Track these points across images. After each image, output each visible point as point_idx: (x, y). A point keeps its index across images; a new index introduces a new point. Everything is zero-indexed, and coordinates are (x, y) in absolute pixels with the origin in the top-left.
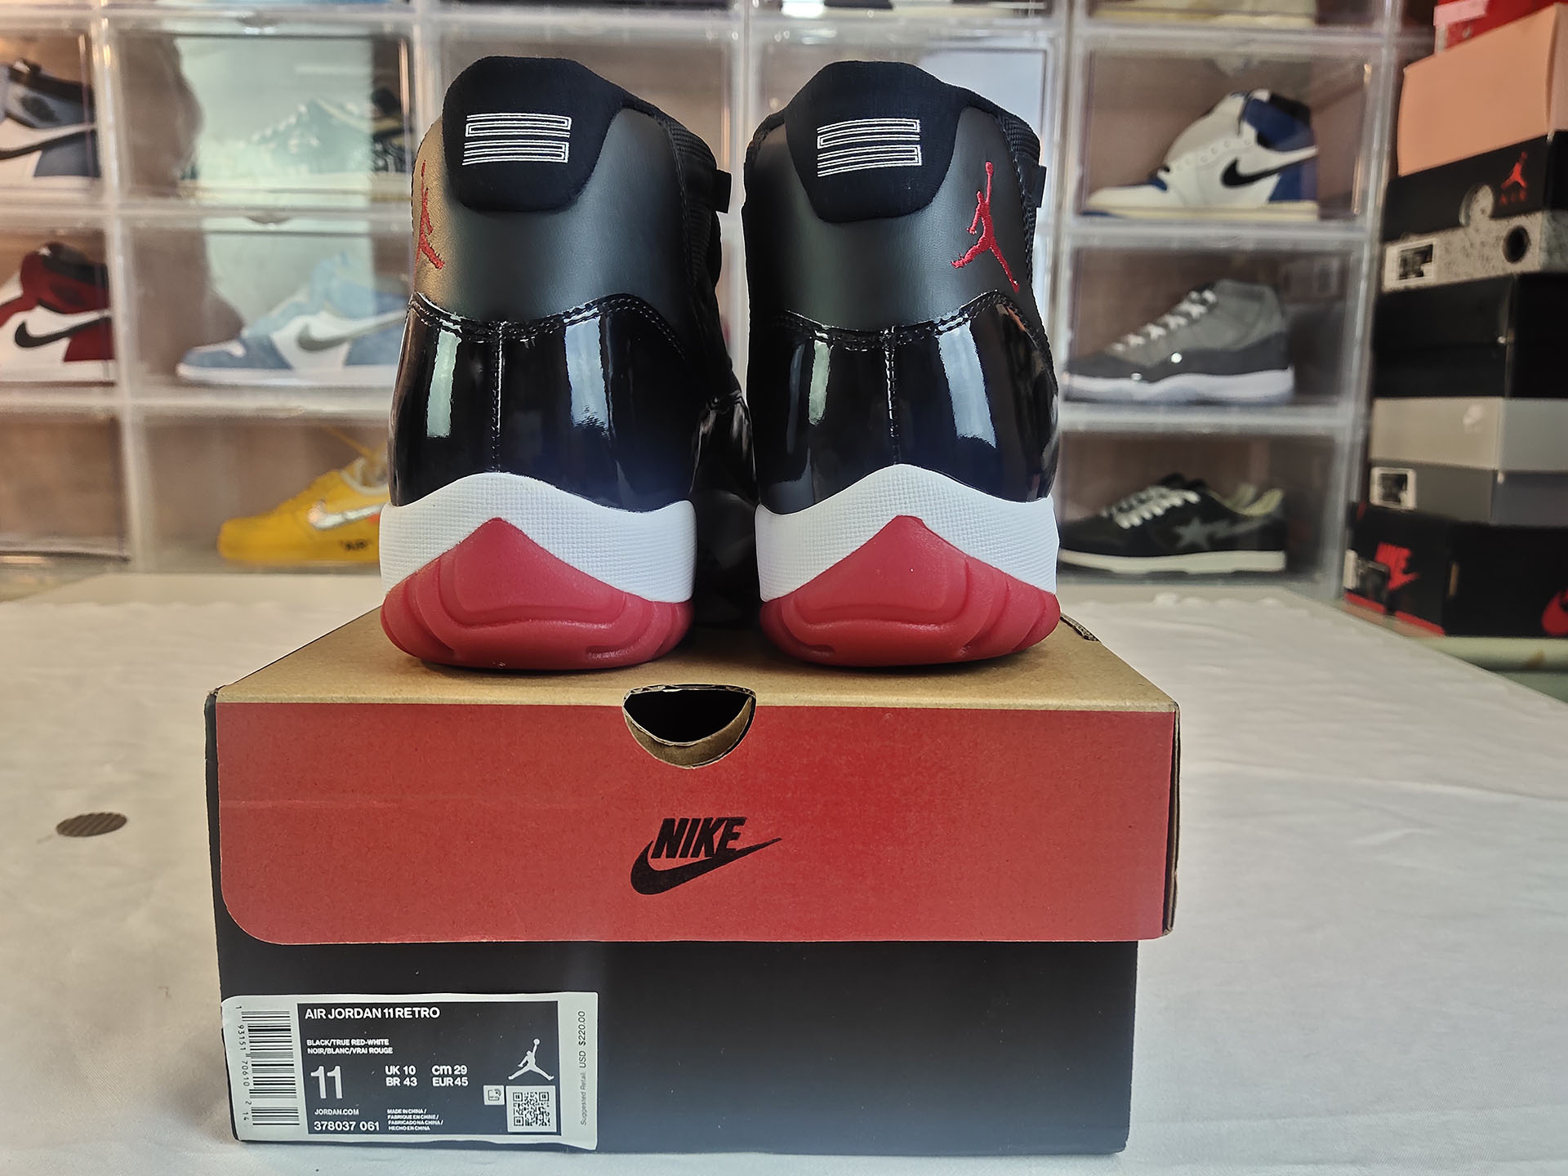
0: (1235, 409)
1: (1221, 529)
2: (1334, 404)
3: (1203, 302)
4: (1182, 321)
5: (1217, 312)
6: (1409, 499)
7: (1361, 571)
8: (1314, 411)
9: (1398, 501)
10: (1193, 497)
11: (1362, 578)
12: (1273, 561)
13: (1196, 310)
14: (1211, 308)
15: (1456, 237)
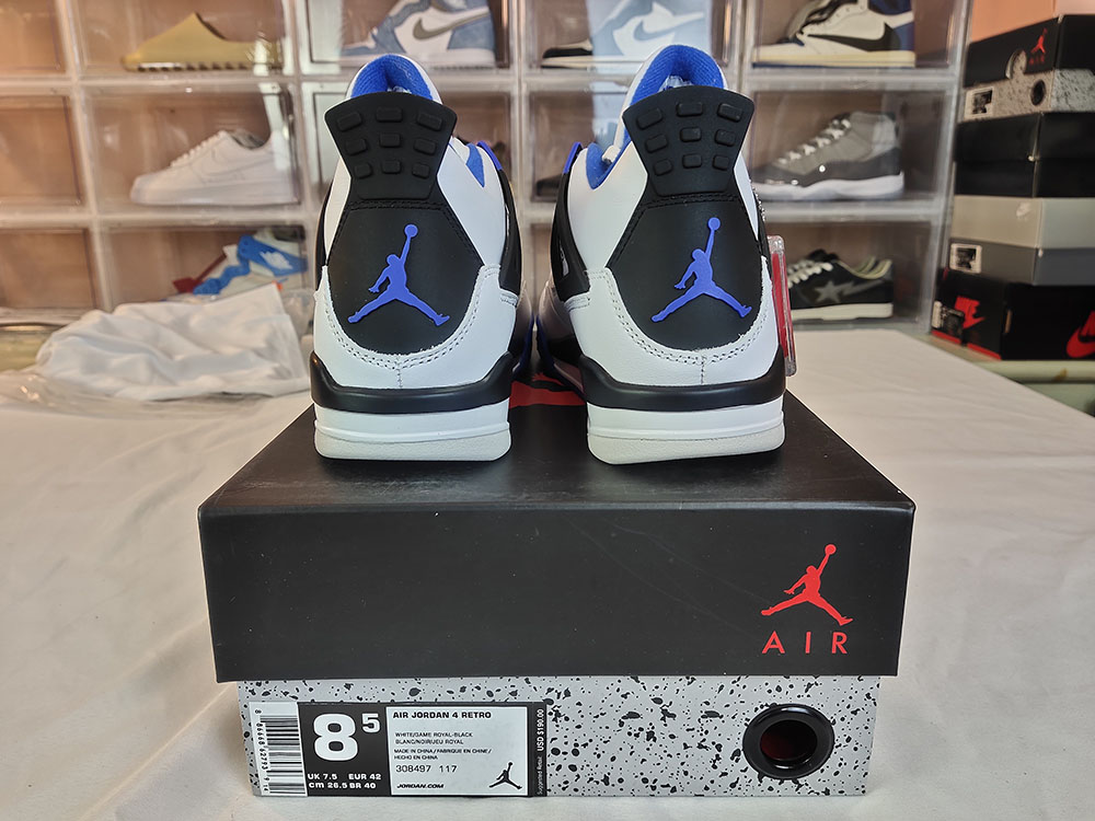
0: (863, 204)
1: (848, 288)
2: (931, 199)
3: (842, 127)
4: (827, 141)
5: (852, 134)
6: (976, 266)
7: (944, 315)
8: (917, 203)
9: (970, 267)
10: (828, 267)
11: (945, 320)
12: (883, 310)
13: (837, 133)
14: (847, 131)
15: (1005, 86)
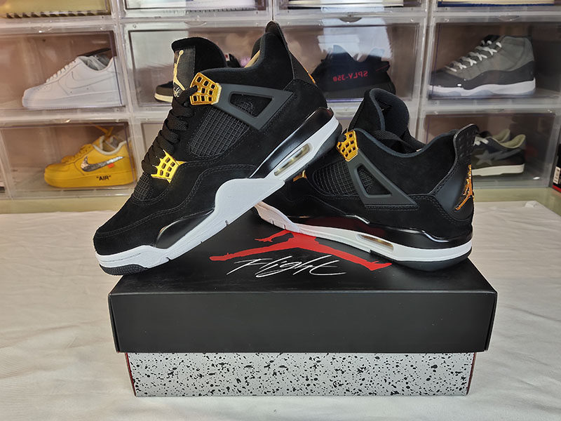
1: (498, 155)
3: (496, 47)
4: (486, 57)
5: (503, 52)
10: (485, 141)
13: (492, 51)
14: (500, 50)
